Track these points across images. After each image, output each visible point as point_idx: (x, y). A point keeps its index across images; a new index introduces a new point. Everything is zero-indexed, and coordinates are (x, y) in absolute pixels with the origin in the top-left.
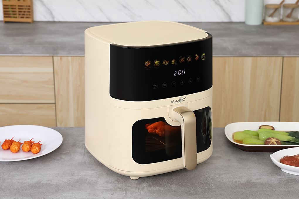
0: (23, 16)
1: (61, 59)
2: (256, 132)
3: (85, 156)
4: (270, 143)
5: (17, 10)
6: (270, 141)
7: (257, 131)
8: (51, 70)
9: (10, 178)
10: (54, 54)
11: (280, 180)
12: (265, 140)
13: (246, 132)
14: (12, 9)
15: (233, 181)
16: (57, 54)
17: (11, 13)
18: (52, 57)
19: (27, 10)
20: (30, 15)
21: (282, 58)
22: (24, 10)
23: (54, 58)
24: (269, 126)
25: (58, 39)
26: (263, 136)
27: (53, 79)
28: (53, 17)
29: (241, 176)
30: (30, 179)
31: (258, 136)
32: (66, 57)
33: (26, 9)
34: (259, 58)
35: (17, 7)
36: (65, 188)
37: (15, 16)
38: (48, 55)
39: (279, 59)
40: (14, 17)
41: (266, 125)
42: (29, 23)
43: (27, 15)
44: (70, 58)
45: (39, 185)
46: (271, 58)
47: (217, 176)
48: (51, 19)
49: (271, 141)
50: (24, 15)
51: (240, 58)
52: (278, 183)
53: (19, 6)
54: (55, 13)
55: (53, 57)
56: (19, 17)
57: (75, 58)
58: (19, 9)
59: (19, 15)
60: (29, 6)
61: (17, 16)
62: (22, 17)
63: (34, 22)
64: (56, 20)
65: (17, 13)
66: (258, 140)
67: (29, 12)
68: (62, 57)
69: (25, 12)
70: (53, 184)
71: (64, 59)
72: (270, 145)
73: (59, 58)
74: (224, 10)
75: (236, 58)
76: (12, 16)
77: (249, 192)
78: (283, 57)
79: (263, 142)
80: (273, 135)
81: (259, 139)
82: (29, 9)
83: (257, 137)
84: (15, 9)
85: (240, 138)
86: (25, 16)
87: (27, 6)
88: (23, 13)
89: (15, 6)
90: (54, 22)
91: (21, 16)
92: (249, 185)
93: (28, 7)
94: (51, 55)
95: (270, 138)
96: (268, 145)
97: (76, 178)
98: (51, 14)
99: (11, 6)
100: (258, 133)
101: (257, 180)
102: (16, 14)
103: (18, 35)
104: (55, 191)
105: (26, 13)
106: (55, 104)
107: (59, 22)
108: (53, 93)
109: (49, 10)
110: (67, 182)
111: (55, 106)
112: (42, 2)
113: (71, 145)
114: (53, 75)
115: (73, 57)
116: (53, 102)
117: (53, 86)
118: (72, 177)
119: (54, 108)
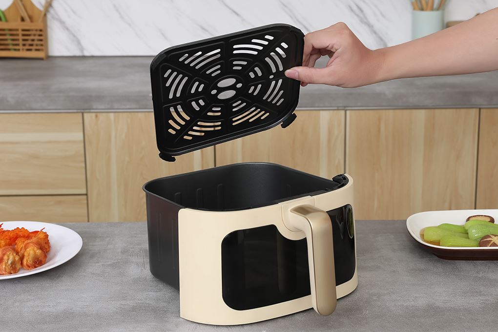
0: (30, 47)
1: (96, 116)
2: (463, 227)
3: (144, 267)
4: (490, 245)
5: (21, 37)
6: (489, 240)
7: (463, 225)
8: (80, 136)
9: (17, 304)
10: (84, 109)
11: (484, 303)
12: (479, 240)
13: (445, 227)
14: (12, 35)
15: (403, 305)
16: (90, 109)
17: (9, 42)
18: (81, 114)
19: (37, 38)
20: (42, 45)
21: (478, 110)
22: (32, 37)
23: (85, 115)
24: (485, 216)
25: (92, 84)
26: (476, 233)
27: (83, 152)
28: (82, 49)
29: (416, 297)
30: (51, 306)
31: (468, 233)
32: (104, 114)
33: (35, 35)
34: (437, 111)
35: (20, 32)
36: (111, 319)
37: (17, 47)
38: (75, 111)
39: (474, 112)
40: (15, 50)
41: (479, 216)
42: (41, 59)
43: (37, 45)
44: (112, 115)
45: (67, 316)
46: (458, 110)
47: (375, 298)
48: (78, 53)
49: (492, 240)
50: (31, 45)
51: (406, 112)
52: (481, 308)
53: (23, 30)
54: (84, 42)
55: (83, 113)
56: (23, 50)
57: (121, 114)
58: (24, 35)
59: (24, 45)
60: (41, 30)
61: (21, 47)
62: (28, 50)
63: (49, 57)
64: (87, 54)
65: (21, 42)
66: (468, 240)
67: (41, 40)
68: (98, 114)
69: (33, 40)
70: (92, 314)
71: (102, 117)
72: (490, 246)
73: (94, 115)
74: (375, 33)
75: (398, 111)
76: (11, 47)
77: (432, 323)
78: (480, 109)
79: (477, 243)
80: (492, 231)
81: (468, 238)
82: (40, 35)
83: (466, 235)
84: (18, 35)
85: (434, 238)
86: (34, 48)
87: (36, 30)
88: (30, 42)
89: (17, 30)
90: (84, 57)
91: (27, 47)
92: (432, 311)
93: (39, 33)
94: (79, 111)
95: (488, 236)
96: (486, 246)
97: (131, 303)
98: (79, 43)
99: (10, 30)
100: (466, 229)
101: (444, 303)
102: (18, 45)
103: (22, 79)
104: (96, 324)
105: (35, 42)
106: (86, 195)
107: (93, 57)
108: (84, 176)
109: (74, 36)
110: (115, 309)
111: (87, 199)
112: (62, 22)
113: (120, 250)
114: (82, 145)
115: (117, 114)
116: (84, 192)
117: (83, 165)
118: (123, 302)
119: (86, 202)
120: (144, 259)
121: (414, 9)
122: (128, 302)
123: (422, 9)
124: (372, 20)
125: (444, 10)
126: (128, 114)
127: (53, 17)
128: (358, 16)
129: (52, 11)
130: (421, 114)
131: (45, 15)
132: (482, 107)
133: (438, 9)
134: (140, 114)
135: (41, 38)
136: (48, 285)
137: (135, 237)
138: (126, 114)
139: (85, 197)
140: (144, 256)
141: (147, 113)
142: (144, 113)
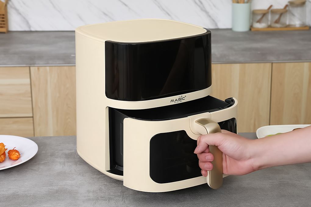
1: (38, 69)
3: (64, 165)
8: (28, 81)
10: (30, 64)
16: (34, 64)
18: (28, 68)
19: (1, 19)
20: (4, 24)
21: (271, 64)
23: (31, 68)
25: (36, 49)
27: (30, 91)
28: (30, 27)
30: (5, 191)
34: (247, 65)
38: (25, 65)
39: (268, 65)
42: (3, 33)
43: (1, 24)
44: (48, 68)
46: (259, 64)
48: (27, 29)
51: (228, 65)
54: (31, 22)
55: (30, 67)
57: (53, 67)
60: (3, 15)
63: (9, 32)
64: (33, 29)
67: (4, 21)
68: (39, 67)
70: (30, 196)
71: (42, 69)
73: (36, 68)
74: (210, 16)
75: (223, 65)
78: (272, 63)
82: (3, 18)
90: (31, 32)
93: (2, 16)
94: (27, 65)
97: (55, 188)
98: (27, 23)
101: (248, 185)
106: (33, 117)
107: (36, 32)
108: (31, 106)
109: (24, 18)
110: (45, 192)
111: (33, 120)
112: (17, 10)
113: (49, 154)
114: (29, 86)
115: (51, 67)
116: (31, 115)
117: (30, 99)
118: (51, 188)
119: (32, 121)
120: (64, 159)
121: (233, 2)
122: (53, 188)
123: (238, 2)
124: (208, 9)
125: (251, 3)
126: (58, 67)
127: (11, 7)
128: (199, 6)
129: (10, 3)
130: (237, 67)
131: (6, 5)
132: (273, 62)
133: (247, 2)
134: (65, 67)
135: (3, 20)
136: (3, 177)
137: (59, 146)
138: (56, 67)
139: (32, 119)
140: (64, 158)
141: (70, 67)
142: (67, 67)
